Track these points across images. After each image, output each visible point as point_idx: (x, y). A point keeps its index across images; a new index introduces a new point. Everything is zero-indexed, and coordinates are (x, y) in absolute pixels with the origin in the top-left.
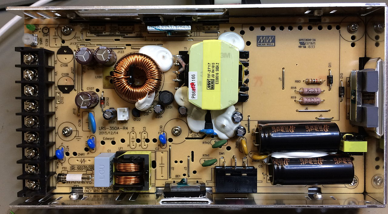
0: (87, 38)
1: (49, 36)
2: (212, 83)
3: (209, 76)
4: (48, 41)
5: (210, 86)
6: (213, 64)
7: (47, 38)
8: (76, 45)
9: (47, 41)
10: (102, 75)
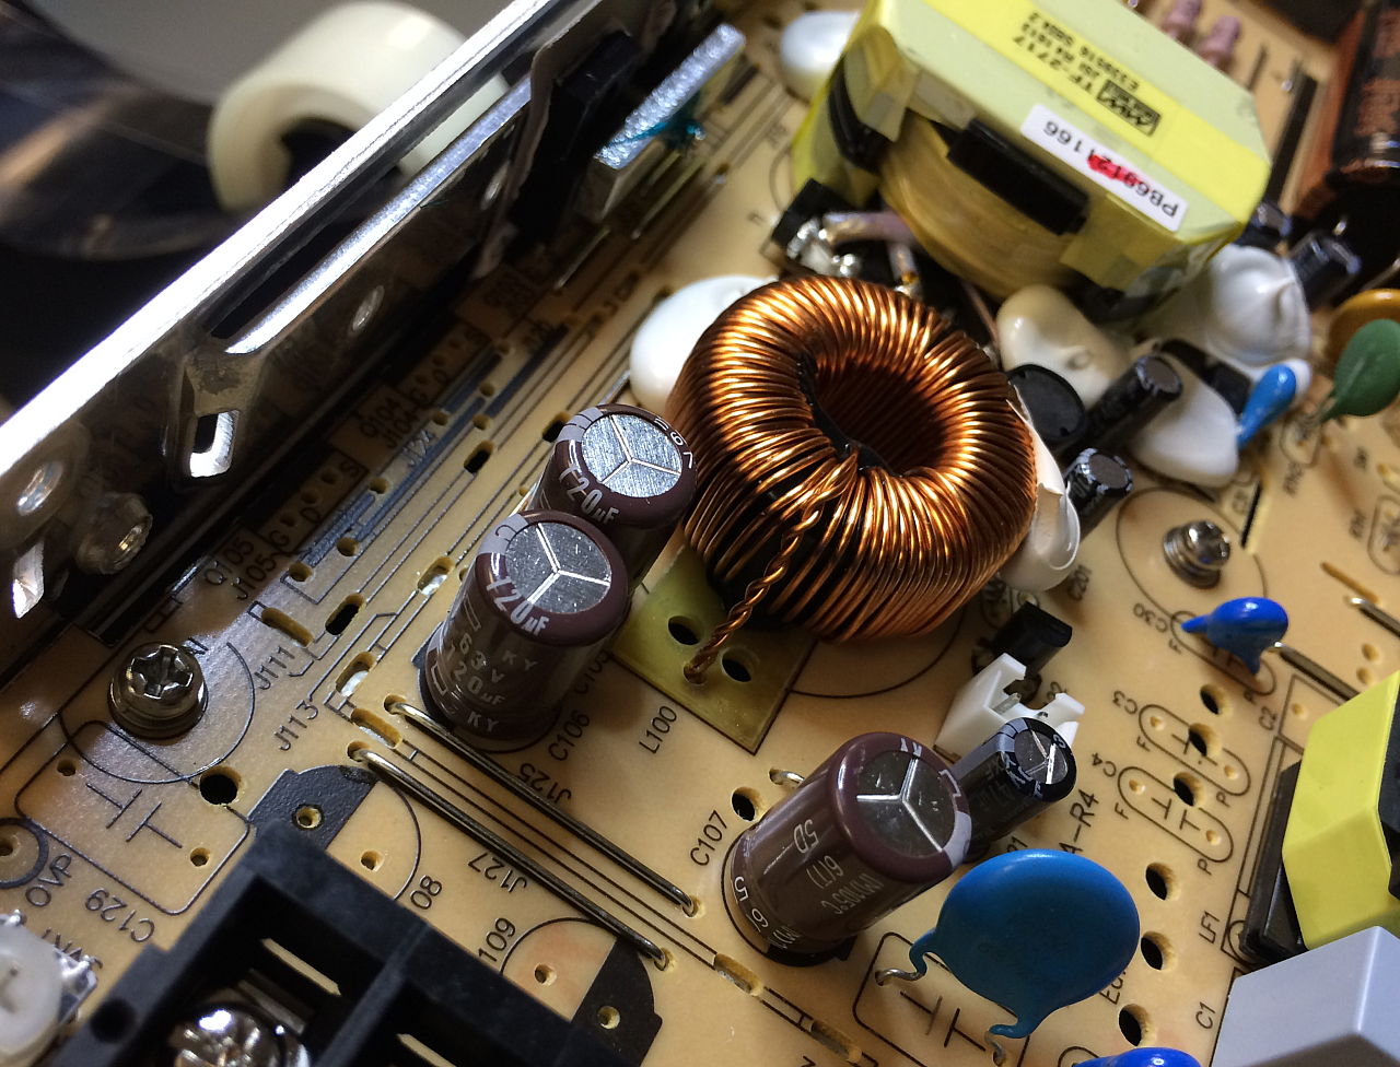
0: (331, 607)
1: (76, 861)
4: (116, 891)
7: (84, 881)
8: (323, 711)
9: (108, 904)
10: (654, 703)
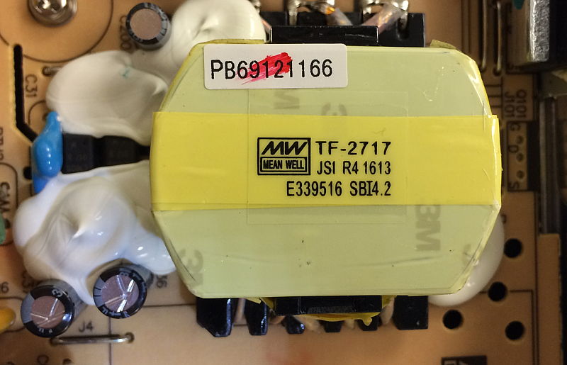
2: (289, 164)
3: (325, 147)
5: (273, 152)
6: (385, 168)
